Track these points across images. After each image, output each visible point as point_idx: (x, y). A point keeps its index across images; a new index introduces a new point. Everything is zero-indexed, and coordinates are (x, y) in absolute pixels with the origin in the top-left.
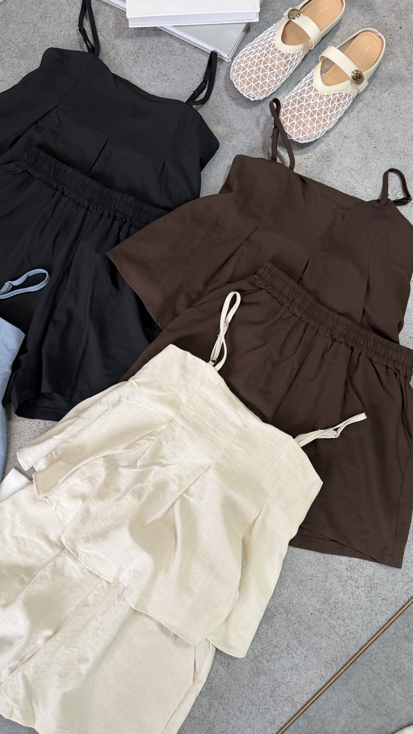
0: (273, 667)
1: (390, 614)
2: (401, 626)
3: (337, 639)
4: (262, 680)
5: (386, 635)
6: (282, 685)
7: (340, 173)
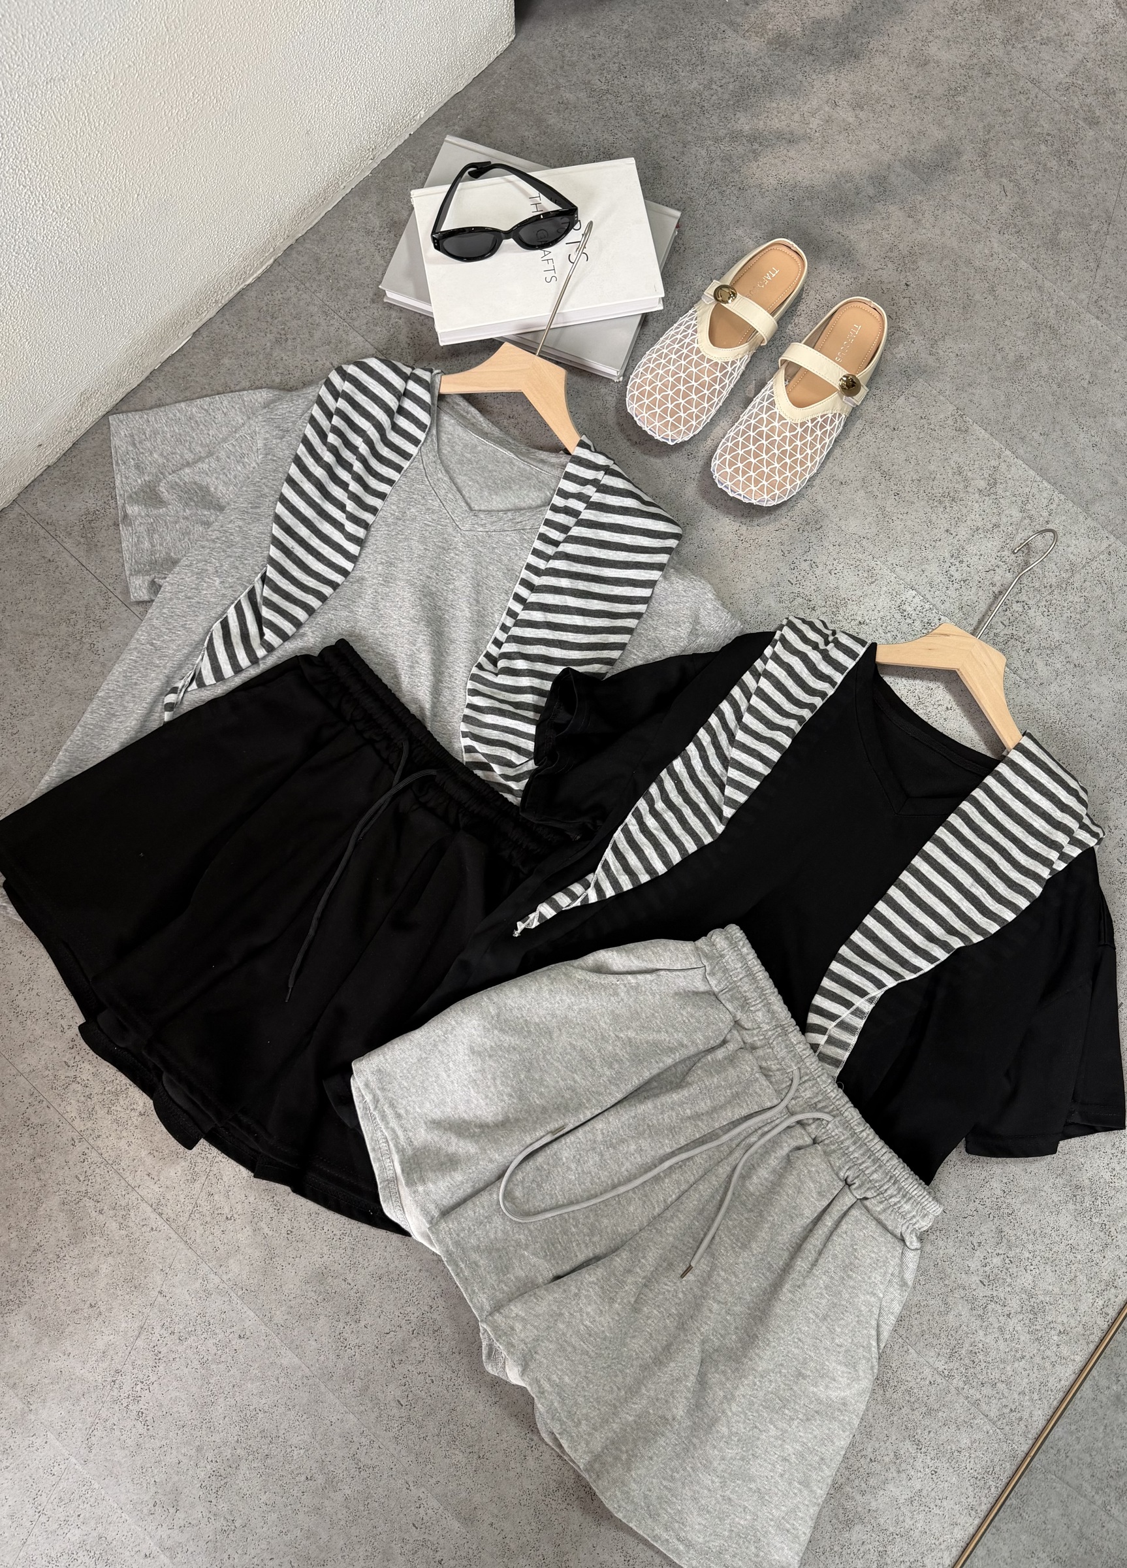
0: (874, 1505)
1: (1080, 1359)
2: (1104, 1383)
3: (989, 1428)
4: (857, 1533)
5: (1079, 1404)
6: (898, 1539)
7: (842, 547)
